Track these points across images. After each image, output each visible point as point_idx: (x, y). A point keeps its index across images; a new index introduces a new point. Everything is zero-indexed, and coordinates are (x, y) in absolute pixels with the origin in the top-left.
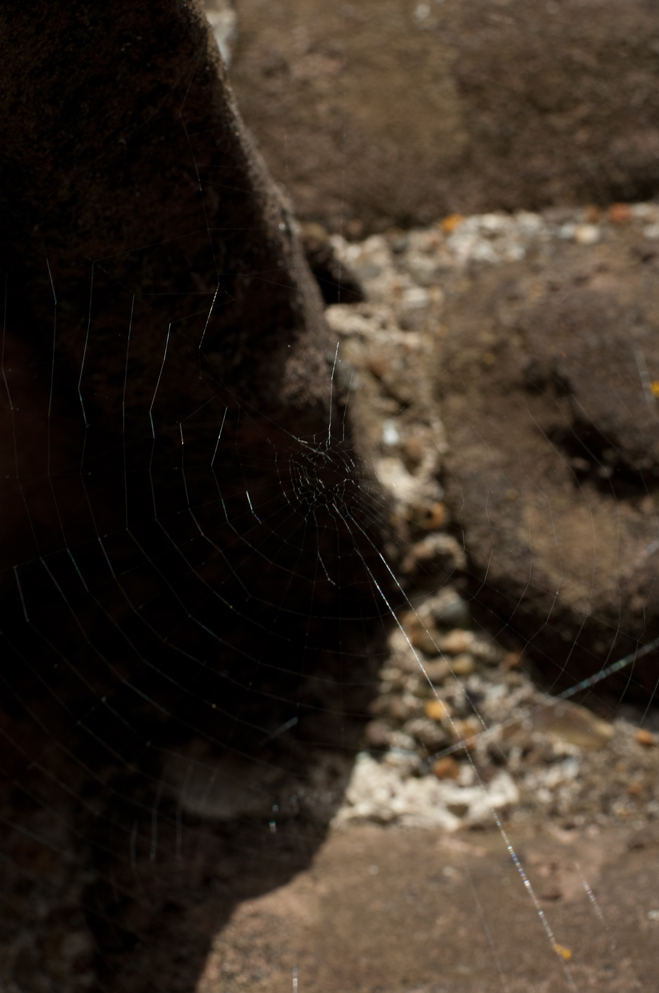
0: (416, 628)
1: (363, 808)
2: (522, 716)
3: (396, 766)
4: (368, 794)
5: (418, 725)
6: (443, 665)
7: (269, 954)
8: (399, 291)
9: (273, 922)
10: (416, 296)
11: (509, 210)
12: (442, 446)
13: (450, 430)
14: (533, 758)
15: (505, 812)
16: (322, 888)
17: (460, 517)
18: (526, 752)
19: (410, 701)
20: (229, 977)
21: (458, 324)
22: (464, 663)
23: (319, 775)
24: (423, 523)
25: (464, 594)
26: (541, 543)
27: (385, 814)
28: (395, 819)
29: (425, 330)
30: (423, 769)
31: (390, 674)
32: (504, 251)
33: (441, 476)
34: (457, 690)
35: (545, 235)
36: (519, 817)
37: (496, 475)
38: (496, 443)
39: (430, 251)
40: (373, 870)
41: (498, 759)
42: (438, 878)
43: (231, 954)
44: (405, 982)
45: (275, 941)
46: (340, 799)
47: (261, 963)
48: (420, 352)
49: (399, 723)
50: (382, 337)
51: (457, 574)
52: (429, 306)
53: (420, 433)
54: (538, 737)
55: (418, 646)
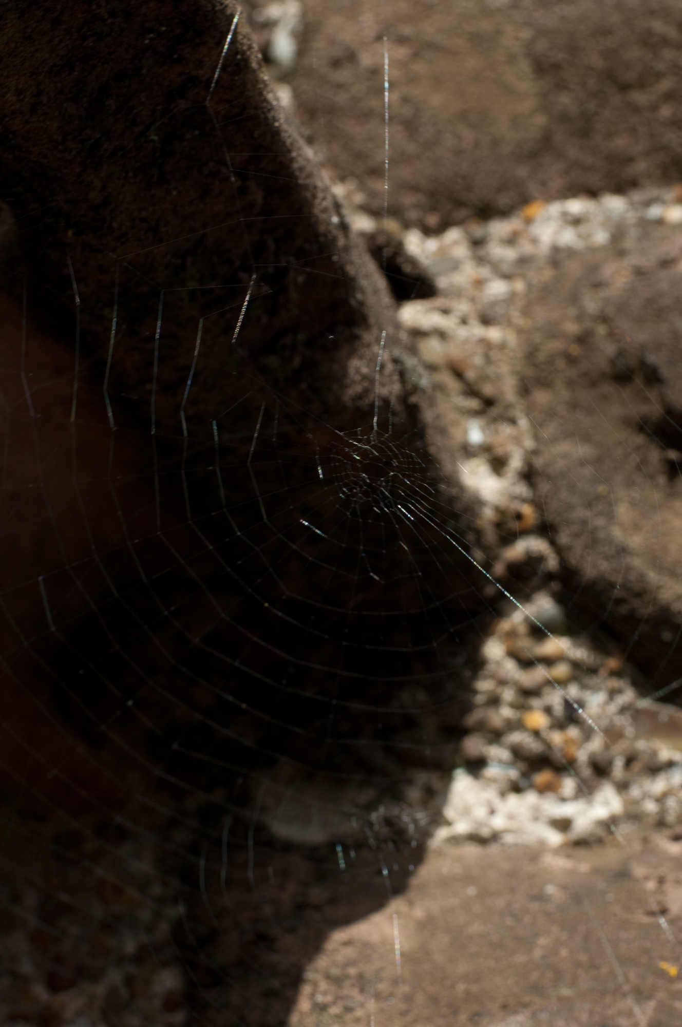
0: (511, 635)
1: (462, 827)
2: (624, 723)
3: (493, 780)
4: (466, 811)
5: (516, 737)
6: (540, 673)
7: (362, 983)
8: (479, 283)
9: (367, 949)
10: (497, 288)
11: (593, 193)
12: (529, 443)
13: (536, 427)
14: (637, 766)
15: (609, 824)
16: (418, 913)
17: (551, 517)
18: (630, 761)
19: (506, 712)
20: (322, 1008)
21: (541, 315)
22: (561, 670)
23: (414, 794)
24: (515, 525)
25: (559, 598)
26: (636, 541)
27: (485, 832)
28: (495, 837)
29: (509, 323)
30: (523, 783)
31: (484, 686)
32: (589, 236)
33: (529, 475)
34: (555, 698)
35: (631, 217)
36: (624, 830)
37: (587, 471)
38: (586, 438)
39: (511, 240)
40: (471, 891)
41: (600, 770)
42: (541, 897)
43: (323, 985)
44: (504, 1007)
45: (369, 970)
46: (438, 819)
47: (355, 992)
48: (502, 346)
49: (496, 736)
50: (462, 333)
51: (550, 576)
52: (512, 297)
53: (506, 430)
54: (642, 745)
55: (512, 654)
